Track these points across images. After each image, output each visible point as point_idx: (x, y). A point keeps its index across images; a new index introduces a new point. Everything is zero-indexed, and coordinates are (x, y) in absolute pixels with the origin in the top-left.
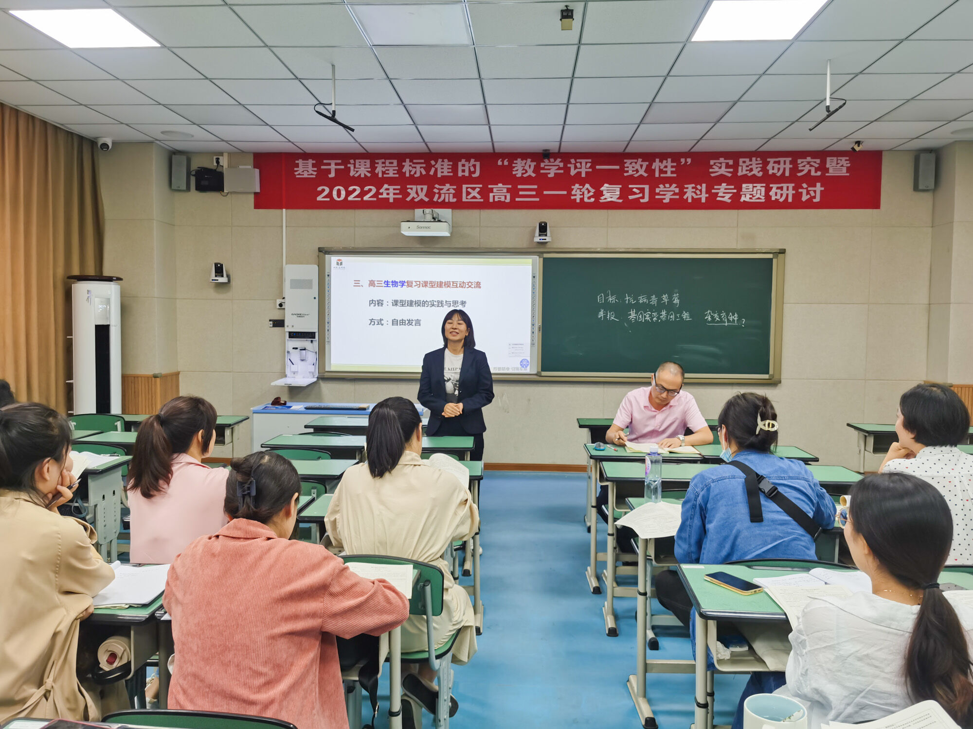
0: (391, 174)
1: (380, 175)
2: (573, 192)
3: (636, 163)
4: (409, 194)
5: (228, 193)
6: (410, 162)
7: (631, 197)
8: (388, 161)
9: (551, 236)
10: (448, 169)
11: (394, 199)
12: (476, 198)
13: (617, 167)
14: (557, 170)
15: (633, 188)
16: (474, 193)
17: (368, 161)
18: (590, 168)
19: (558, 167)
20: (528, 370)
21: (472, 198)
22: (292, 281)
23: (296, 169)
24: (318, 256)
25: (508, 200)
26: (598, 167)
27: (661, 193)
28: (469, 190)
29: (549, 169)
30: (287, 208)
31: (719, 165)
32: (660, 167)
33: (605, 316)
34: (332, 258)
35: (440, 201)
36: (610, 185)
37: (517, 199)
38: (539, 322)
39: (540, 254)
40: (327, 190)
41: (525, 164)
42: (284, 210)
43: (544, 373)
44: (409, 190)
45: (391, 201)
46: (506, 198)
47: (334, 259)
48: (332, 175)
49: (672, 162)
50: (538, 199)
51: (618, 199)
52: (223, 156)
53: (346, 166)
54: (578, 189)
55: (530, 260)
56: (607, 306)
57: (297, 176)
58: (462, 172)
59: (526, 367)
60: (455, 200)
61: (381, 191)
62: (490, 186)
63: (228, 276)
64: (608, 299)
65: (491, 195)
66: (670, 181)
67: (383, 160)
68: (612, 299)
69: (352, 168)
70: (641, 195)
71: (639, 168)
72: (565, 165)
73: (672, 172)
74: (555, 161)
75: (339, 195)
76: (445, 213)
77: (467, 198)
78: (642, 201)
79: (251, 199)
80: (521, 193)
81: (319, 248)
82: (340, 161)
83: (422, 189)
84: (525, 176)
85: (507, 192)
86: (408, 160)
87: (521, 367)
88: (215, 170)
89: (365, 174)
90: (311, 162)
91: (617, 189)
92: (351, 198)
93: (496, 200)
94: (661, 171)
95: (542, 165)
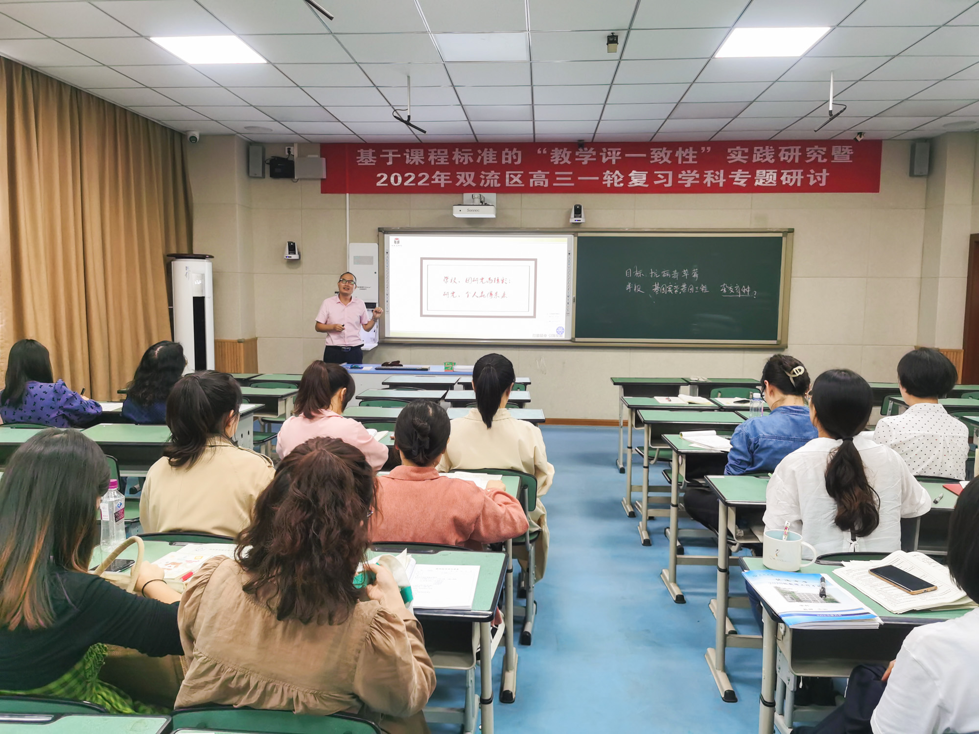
0: (443, 162)
1: (433, 163)
2: (605, 178)
3: (661, 151)
4: (458, 180)
5: (298, 180)
6: (459, 151)
7: (656, 182)
8: (439, 151)
9: (585, 217)
10: (493, 157)
11: (445, 184)
12: (518, 184)
13: (645, 155)
14: (590, 158)
15: (658, 174)
16: (516, 179)
17: (422, 151)
18: (619, 156)
19: (591, 155)
20: (563, 337)
21: (514, 184)
22: (354, 257)
23: (357, 158)
24: (378, 236)
25: (546, 185)
26: (627, 155)
27: (683, 178)
28: (512, 176)
29: (584, 157)
30: (349, 193)
31: (736, 153)
32: (682, 155)
33: (632, 289)
34: (390, 237)
35: (486, 186)
36: (637, 171)
37: (554, 184)
38: (573, 294)
39: (575, 233)
40: (385, 177)
41: (562, 152)
42: (348, 194)
43: (577, 339)
44: (458, 177)
45: (442, 186)
46: (544, 184)
47: (392, 238)
48: (390, 163)
49: (693, 150)
50: (573, 184)
51: (644, 184)
52: (293, 146)
53: (402, 155)
54: (609, 175)
55: (567, 239)
56: (634, 280)
57: (359, 164)
58: (506, 160)
59: (562, 334)
60: (499, 185)
61: (433, 177)
62: (530, 173)
63: (299, 253)
64: (635, 273)
65: (531, 180)
66: (691, 167)
67: (436, 150)
68: (638, 274)
69: (408, 157)
70: (665, 180)
71: (664, 156)
72: (597, 154)
73: (693, 160)
74: (588, 150)
75: (396, 180)
76: (491, 197)
77: (510, 184)
78: (666, 185)
79: (318, 185)
80: (558, 179)
81: (379, 228)
82: (397, 151)
83: (470, 175)
84: (561, 163)
85: (546, 178)
86: (457, 149)
87: (557, 333)
88: (287, 159)
89: (419, 162)
90: (371, 151)
91: (643, 176)
92: (406, 184)
93: (536, 185)
94: (684, 159)
95: (577, 154)
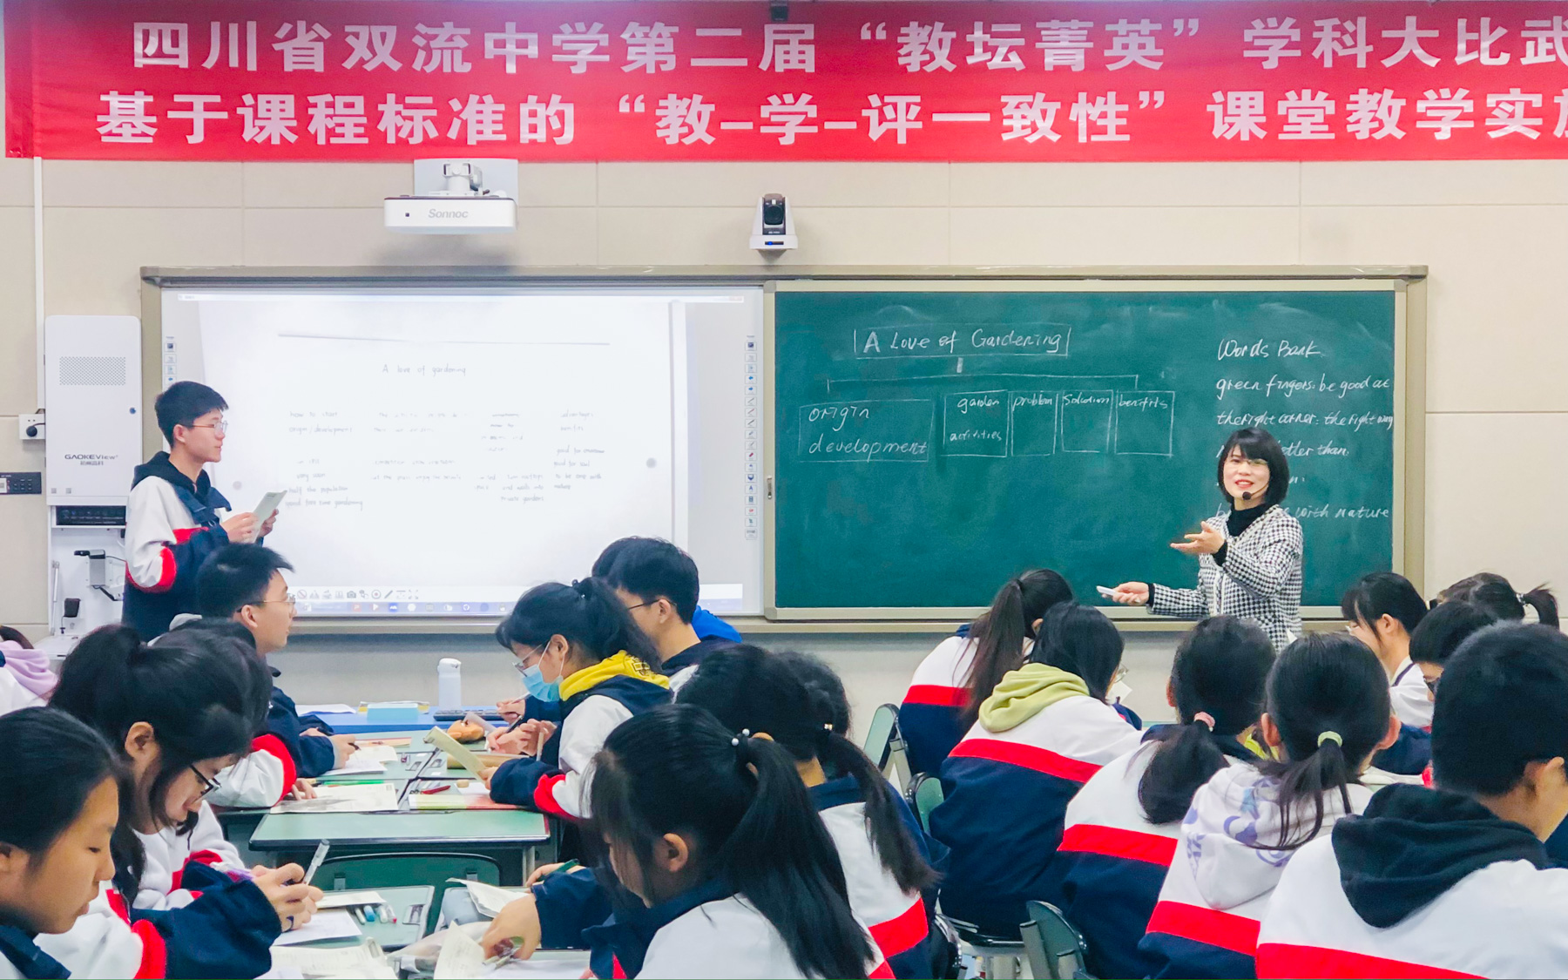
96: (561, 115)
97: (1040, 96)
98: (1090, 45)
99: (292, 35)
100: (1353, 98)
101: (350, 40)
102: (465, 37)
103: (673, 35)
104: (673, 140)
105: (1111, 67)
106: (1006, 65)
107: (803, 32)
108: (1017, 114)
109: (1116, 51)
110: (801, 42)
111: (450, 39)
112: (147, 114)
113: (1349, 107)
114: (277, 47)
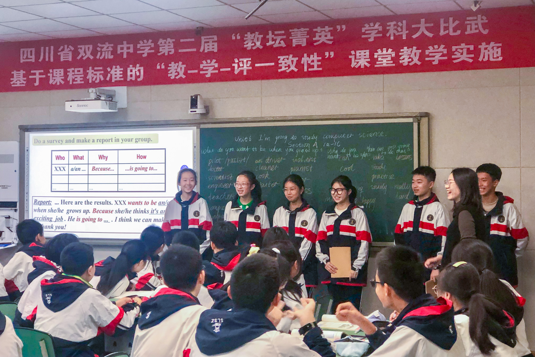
96: (139, 71)
97: (291, 56)
98: (308, 37)
99: (63, 50)
100: (402, 50)
101: (79, 50)
102: (112, 47)
103: (173, 42)
104: (173, 78)
105: (315, 44)
106: (280, 45)
107: (213, 38)
108: (283, 62)
109: (317, 38)
110: (213, 42)
111: (108, 48)
112: (24, 77)
113: (400, 54)
114: (59, 54)
